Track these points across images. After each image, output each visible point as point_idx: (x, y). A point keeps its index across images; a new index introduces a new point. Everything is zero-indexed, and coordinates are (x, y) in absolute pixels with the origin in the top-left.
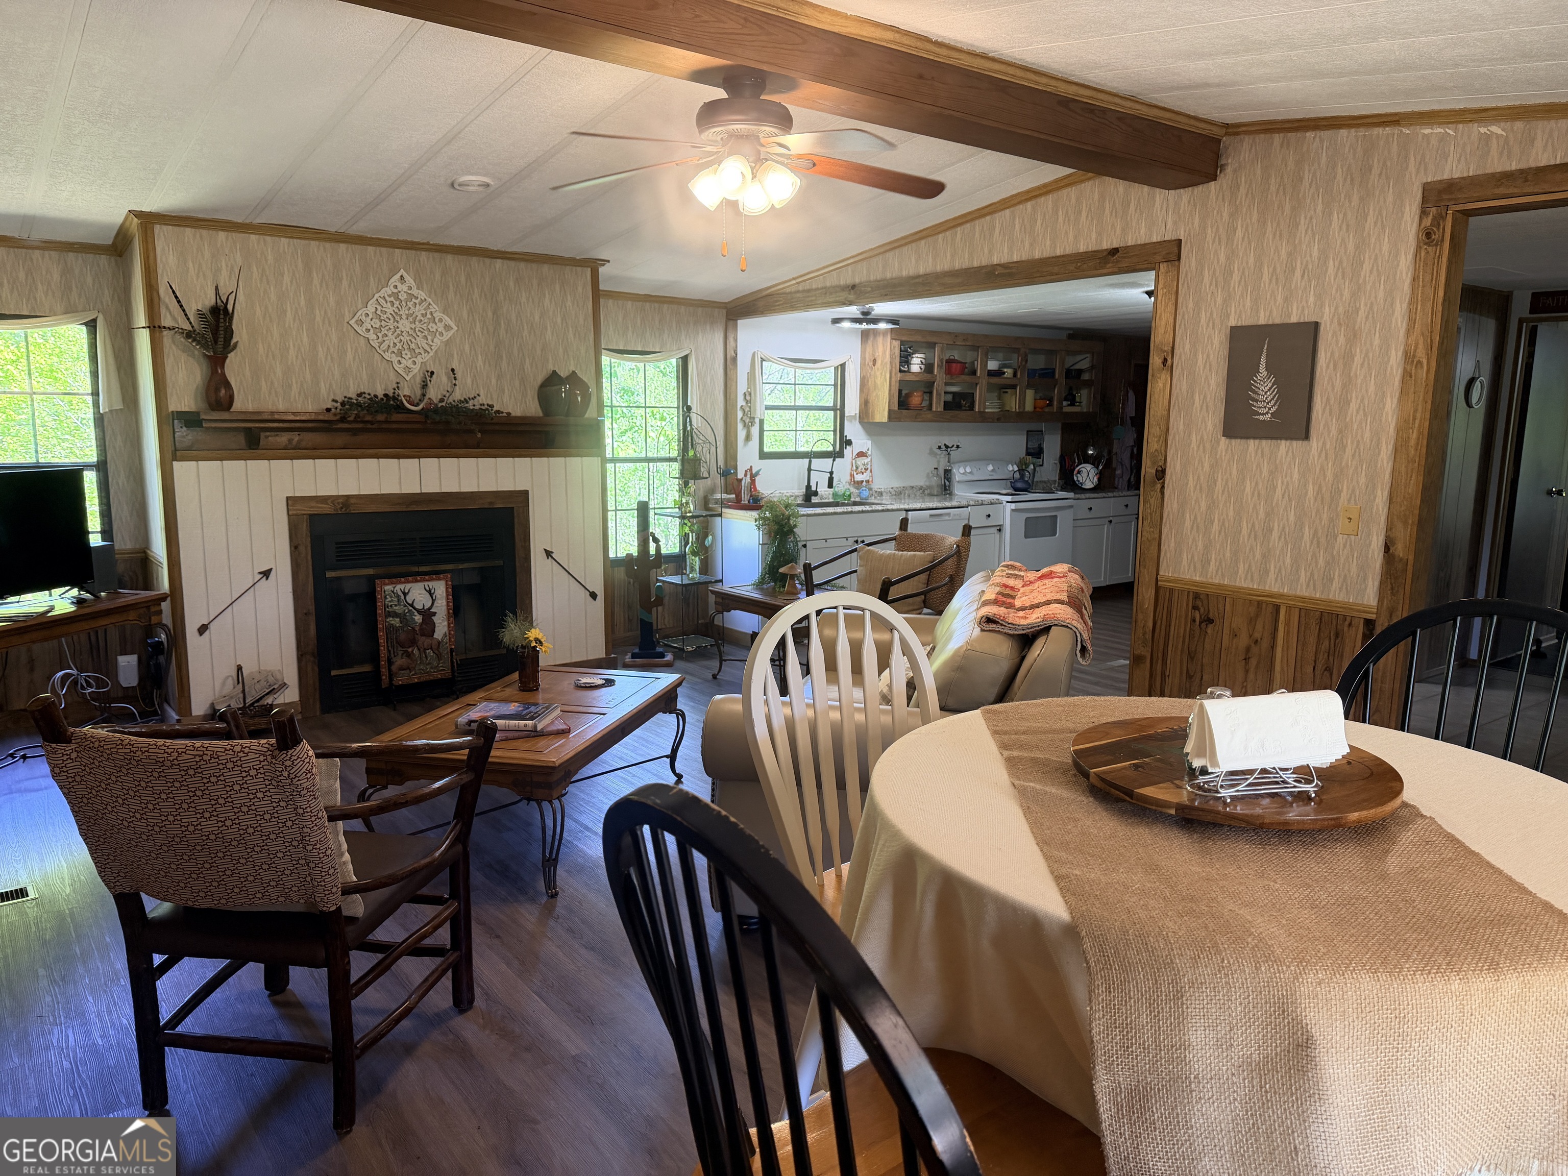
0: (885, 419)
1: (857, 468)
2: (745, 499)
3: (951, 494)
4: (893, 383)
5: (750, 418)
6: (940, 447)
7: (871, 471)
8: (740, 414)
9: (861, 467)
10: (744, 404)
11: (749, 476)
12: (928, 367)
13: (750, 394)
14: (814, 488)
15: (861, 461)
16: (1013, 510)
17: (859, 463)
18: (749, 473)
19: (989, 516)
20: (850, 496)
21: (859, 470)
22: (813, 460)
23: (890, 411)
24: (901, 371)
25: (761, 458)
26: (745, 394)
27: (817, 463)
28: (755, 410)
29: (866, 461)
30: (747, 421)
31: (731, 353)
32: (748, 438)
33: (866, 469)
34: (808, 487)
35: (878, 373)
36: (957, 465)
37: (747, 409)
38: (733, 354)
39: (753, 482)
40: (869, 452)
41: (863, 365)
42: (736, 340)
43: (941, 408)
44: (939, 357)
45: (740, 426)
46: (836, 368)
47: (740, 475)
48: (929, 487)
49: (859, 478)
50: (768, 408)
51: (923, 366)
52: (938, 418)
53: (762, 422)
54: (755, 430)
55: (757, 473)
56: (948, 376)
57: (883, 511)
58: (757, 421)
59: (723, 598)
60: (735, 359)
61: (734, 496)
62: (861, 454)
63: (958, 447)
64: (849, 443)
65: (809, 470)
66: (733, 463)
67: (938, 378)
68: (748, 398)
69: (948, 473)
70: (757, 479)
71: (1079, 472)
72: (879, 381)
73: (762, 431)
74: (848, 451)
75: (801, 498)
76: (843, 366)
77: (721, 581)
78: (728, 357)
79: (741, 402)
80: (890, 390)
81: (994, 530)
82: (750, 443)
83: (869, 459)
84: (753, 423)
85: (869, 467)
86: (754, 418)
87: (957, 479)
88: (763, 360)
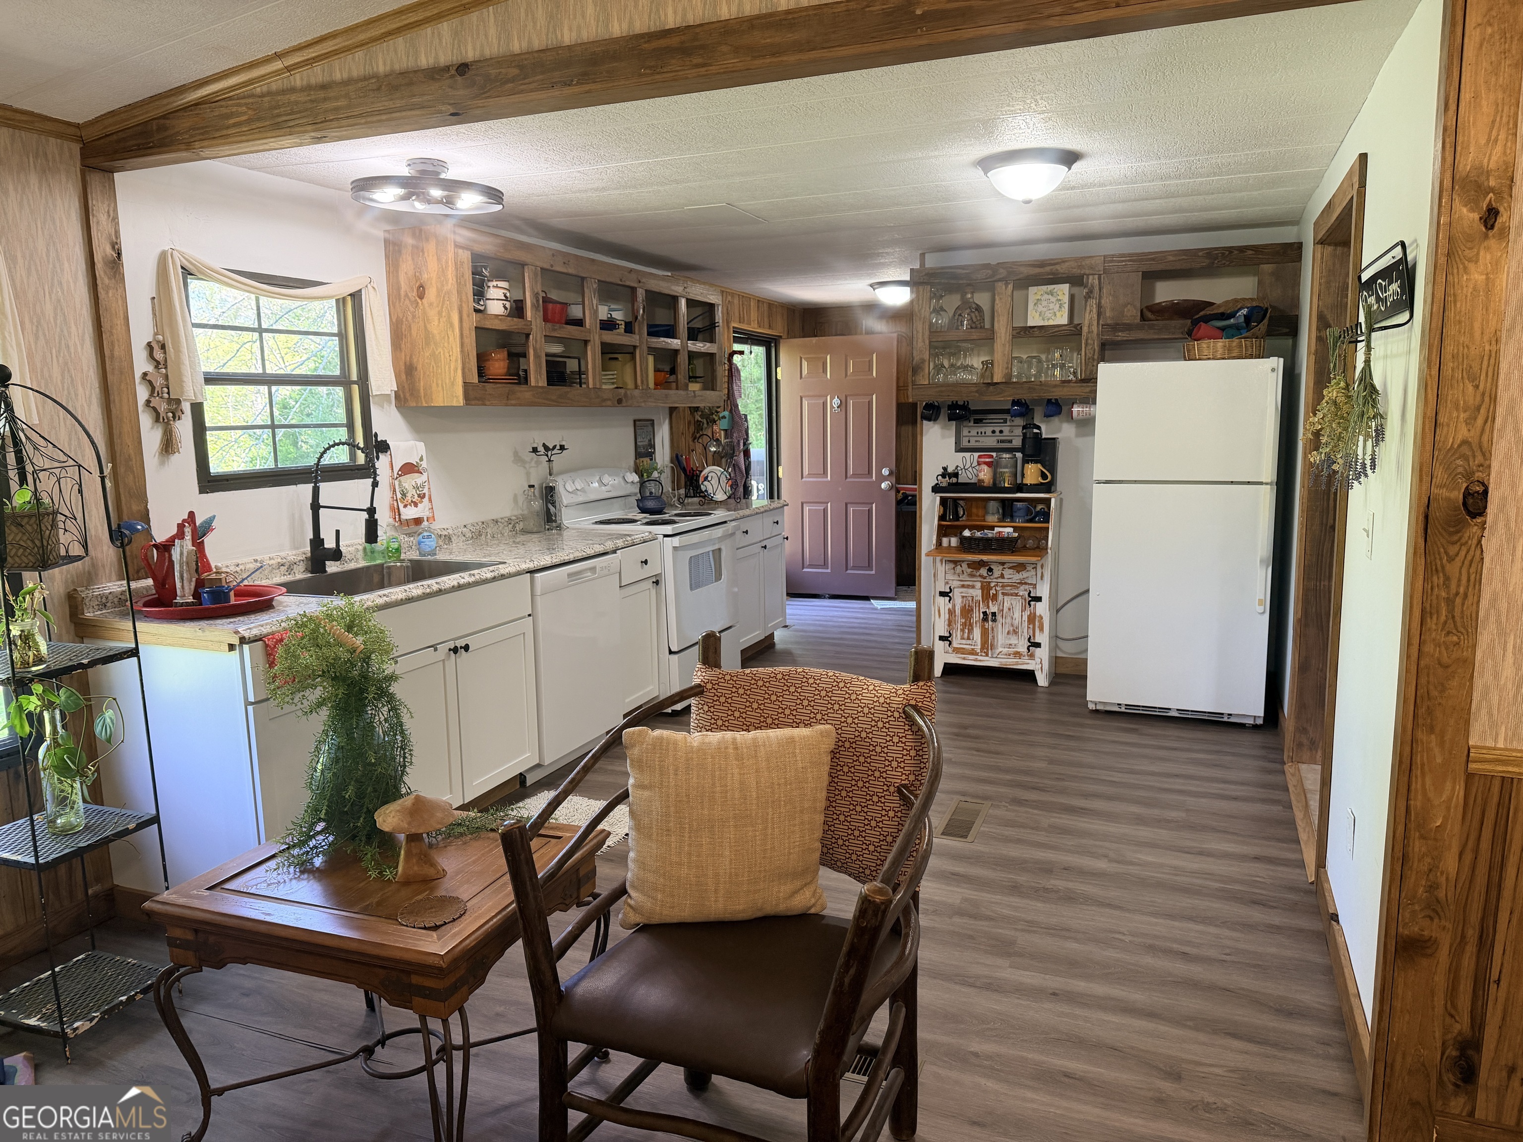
0: (458, 400)
1: (404, 495)
2: (184, 592)
3: (559, 527)
4: (466, 332)
5: (170, 401)
6: (535, 450)
7: (430, 500)
8: (142, 394)
9: (412, 494)
10: (150, 368)
11: (188, 537)
12: (517, 309)
13: (163, 347)
14: (330, 544)
15: (409, 482)
16: (675, 548)
17: (406, 485)
18: (188, 530)
19: (646, 562)
20: (398, 550)
21: (409, 498)
22: (323, 486)
23: (466, 385)
24: (477, 311)
25: (203, 490)
26: (149, 345)
27: (330, 491)
28: (181, 382)
29: (419, 482)
30: (162, 407)
31: (103, 250)
32: (168, 446)
33: (422, 496)
34: (317, 541)
35: (432, 313)
36: (564, 476)
37: (159, 382)
38: (109, 251)
39: (199, 546)
40: (424, 464)
41: (394, 297)
42: (115, 220)
43: (543, 382)
44: (532, 290)
45: (145, 420)
46: (341, 303)
47: (161, 531)
48: (522, 518)
49: (409, 513)
50: (211, 379)
51: (508, 305)
52: (540, 401)
53: (197, 409)
54: (184, 428)
55: (207, 527)
56: (549, 325)
57: (494, 579)
58: (186, 407)
59: (196, 931)
60: (116, 262)
61: (150, 582)
62: (409, 469)
63: (562, 448)
64: (383, 447)
65: (316, 507)
66: (135, 508)
67: (534, 327)
68: (159, 355)
69: (549, 494)
70: (208, 541)
71: (706, 478)
72: (435, 327)
73: (200, 429)
74: (382, 463)
75: (302, 567)
76: (356, 296)
77: (155, 820)
78: (98, 258)
79: (141, 364)
80: (462, 345)
81: (649, 584)
82: (175, 458)
83: (424, 477)
84: (176, 414)
85: (426, 491)
86: (178, 402)
87: (565, 502)
88: (187, 273)
